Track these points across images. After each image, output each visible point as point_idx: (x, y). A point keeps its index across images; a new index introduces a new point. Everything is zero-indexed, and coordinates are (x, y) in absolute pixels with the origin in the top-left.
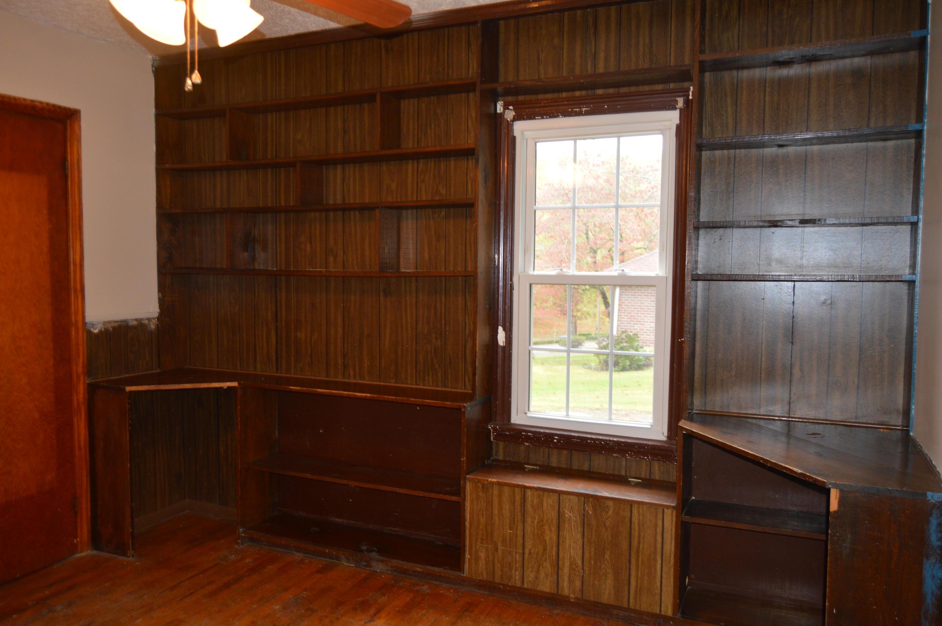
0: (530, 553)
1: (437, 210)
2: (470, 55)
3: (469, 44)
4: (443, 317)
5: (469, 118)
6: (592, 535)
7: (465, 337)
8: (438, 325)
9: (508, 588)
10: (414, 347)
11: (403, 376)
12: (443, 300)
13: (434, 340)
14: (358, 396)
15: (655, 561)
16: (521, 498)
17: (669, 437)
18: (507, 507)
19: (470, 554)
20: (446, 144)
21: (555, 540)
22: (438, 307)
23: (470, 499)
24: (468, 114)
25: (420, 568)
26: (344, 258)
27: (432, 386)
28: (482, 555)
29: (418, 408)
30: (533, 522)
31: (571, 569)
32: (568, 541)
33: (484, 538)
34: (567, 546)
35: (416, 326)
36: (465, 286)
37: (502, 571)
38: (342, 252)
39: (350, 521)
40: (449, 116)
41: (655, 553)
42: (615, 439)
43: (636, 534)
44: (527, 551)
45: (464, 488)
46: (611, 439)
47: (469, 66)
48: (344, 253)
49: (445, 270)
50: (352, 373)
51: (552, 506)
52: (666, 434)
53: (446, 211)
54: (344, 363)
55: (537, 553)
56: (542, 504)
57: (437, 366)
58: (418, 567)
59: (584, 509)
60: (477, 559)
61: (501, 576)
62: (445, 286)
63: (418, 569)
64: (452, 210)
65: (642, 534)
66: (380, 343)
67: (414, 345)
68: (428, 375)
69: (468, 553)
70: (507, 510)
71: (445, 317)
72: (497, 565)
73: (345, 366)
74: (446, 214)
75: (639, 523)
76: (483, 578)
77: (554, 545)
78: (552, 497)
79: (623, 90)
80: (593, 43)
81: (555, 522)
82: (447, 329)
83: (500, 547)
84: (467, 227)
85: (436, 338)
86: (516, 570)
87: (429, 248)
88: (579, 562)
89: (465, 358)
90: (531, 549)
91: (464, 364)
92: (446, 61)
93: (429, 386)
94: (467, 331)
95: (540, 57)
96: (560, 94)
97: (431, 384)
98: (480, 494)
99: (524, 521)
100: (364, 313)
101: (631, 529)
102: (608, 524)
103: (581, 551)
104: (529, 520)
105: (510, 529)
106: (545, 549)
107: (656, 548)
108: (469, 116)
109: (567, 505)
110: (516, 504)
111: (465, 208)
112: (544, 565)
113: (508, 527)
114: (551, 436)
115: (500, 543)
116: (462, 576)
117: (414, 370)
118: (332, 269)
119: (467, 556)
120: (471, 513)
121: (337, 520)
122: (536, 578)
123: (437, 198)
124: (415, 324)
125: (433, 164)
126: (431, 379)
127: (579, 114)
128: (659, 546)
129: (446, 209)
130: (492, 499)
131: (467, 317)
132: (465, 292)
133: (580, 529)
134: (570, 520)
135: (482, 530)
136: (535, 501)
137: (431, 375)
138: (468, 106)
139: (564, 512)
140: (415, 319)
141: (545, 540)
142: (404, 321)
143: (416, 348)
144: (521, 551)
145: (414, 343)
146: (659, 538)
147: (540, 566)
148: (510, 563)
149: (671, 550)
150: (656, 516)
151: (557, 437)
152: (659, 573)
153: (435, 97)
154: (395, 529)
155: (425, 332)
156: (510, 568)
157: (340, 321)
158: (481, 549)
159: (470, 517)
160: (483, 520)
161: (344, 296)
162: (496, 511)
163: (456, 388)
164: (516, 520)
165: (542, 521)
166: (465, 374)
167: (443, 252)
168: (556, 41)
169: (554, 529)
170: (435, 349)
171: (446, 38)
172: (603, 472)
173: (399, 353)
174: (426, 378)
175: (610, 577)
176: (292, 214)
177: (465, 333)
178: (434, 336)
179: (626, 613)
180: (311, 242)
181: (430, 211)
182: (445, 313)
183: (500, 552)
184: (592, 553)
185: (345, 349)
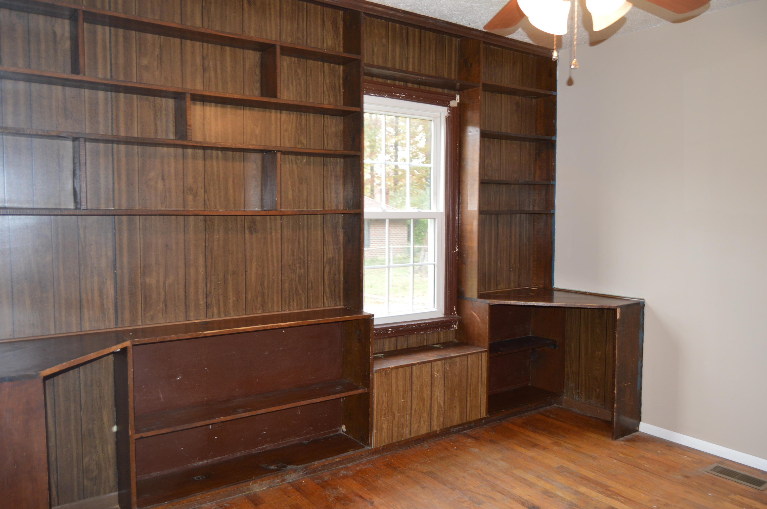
0: (415, 410)
1: (299, 157)
2: (325, 32)
3: (324, 22)
4: (306, 248)
5: (324, 85)
6: (449, 384)
7: (324, 264)
8: (302, 256)
9: (401, 443)
10: (280, 278)
11: (270, 305)
12: (306, 234)
13: (298, 269)
14: (283, 325)
15: (478, 386)
16: (410, 374)
17: (446, 314)
18: (401, 384)
19: (377, 430)
20: (306, 101)
21: (429, 395)
22: (301, 240)
23: (377, 386)
24: (323, 80)
25: (338, 458)
26: (205, 197)
27: (297, 310)
28: (385, 426)
29: (283, 331)
30: (417, 388)
31: (438, 411)
32: (436, 393)
33: (386, 413)
34: (436, 397)
35: (281, 259)
36: (323, 222)
37: (398, 432)
38: (203, 191)
39: (216, 458)
40: (308, 78)
41: (478, 382)
42: (427, 322)
43: (470, 374)
44: (413, 411)
45: (373, 379)
46: (425, 322)
47: (323, 41)
48: (205, 192)
49: (307, 209)
50: (216, 311)
51: (427, 372)
52: (443, 313)
53: (307, 159)
54: (206, 303)
55: (419, 409)
56: (422, 373)
57: (301, 292)
58: (337, 459)
59: (445, 367)
60: (381, 430)
61: (397, 436)
62: (307, 223)
63: (337, 460)
64: (312, 158)
65: (472, 373)
66: (245, 278)
67: (280, 276)
68: (293, 301)
69: (375, 429)
70: (401, 385)
71: (307, 250)
72: (395, 429)
73: (208, 306)
74: (307, 161)
75: (471, 367)
76: (385, 443)
77: (429, 399)
78: (428, 366)
79: (423, 87)
80: (406, 50)
81: (429, 383)
82: (309, 258)
83: (397, 415)
84: (324, 173)
85: (300, 268)
86: (407, 427)
87: (293, 190)
88: (442, 405)
89: (324, 281)
90: (415, 408)
91: (323, 287)
92: (305, 30)
93: (294, 310)
94: (325, 259)
95: (374, 49)
96: (387, 80)
97: (295, 308)
98: (384, 380)
99: (411, 390)
100: (229, 251)
101: (467, 372)
102: (456, 373)
103: (443, 397)
104: (414, 387)
105: (403, 398)
106: (424, 405)
107: (478, 379)
108: (324, 82)
109: (436, 369)
110: (407, 378)
111: (322, 158)
112: (423, 415)
113: (402, 397)
114: (387, 329)
115: (396, 412)
116: (370, 450)
117: (280, 298)
118: (192, 208)
119: (375, 431)
120: (378, 397)
121: (201, 463)
122: (419, 427)
123: (299, 146)
124: (280, 257)
125: (295, 116)
126: (295, 303)
127: (398, 98)
128: (480, 377)
129: (307, 157)
130: (392, 382)
131: (325, 247)
132: (323, 227)
133: (443, 382)
134: (437, 378)
135: (385, 407)
136: (418, 372)
137: (295, 300)
138: (323, 73)
139: (434, 373)
140: (280, 253)
141: (424, 398)
142: (270, 255)
143: (282, 278)
144: (410, 412)
145: (280, 274)
146: (480, 372)
147: (421, 418)
148: (403, 424)
149: (485, 377)
150: (478, 359)
151: (390, 329)
152: (480, 394)
153: (296, 59)
154: (263, 447)
155: (290, 263)
156: (403, 428)
157: (201, 261)
158: (384, 422)
159: (377, 400)
160: (385, 400)
161: (205, 235)
162: (394, 389)
163: (317, 308)
164: (407, 390)
165: (422, 385)
166: (324, 295)
167: (305, 194)
168: (384, 41)
169: (429, 388)
170: (299, 277)
171: (305, 10)
172: (415, 346)
173: (266, 284)
174: (292, 303)
175: (458, 406)
176: (136, 146)
177: (324, 261)
178: (298, 265)
179: (457, 428)
180: (163, 179)
181: (293, 157)
182: (307, 245)
183: (397, 418)
184: (449, 395)
185: (208, 288)
